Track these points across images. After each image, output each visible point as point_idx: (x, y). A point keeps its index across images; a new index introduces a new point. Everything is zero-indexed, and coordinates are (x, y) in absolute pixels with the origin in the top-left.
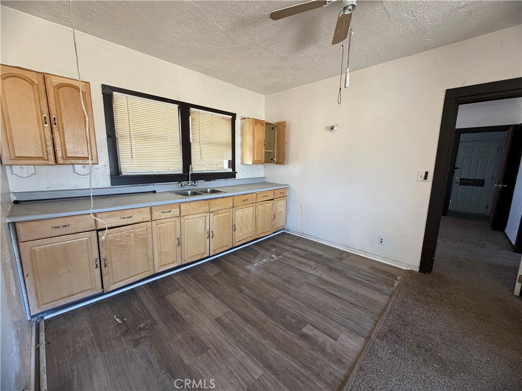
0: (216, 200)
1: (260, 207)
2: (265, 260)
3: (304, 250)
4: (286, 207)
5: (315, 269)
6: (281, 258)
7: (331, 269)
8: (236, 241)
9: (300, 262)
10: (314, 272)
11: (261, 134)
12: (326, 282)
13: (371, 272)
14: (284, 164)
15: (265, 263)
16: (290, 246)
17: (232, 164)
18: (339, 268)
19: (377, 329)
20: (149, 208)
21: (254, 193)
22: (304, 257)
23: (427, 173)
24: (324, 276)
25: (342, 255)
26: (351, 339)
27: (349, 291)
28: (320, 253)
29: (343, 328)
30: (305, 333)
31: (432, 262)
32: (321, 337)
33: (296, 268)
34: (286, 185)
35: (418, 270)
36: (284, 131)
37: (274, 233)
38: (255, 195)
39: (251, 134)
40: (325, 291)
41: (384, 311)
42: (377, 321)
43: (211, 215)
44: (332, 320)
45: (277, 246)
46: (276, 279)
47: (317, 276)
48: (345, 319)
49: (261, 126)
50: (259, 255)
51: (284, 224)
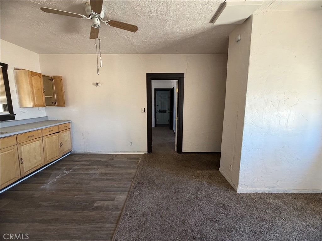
1: (46, 140)
2: (57, 177)
3: (89, 161)
4: (71, 136)
5: (97, 169)
6: (71, 171)
7: (107, 166)
9: (87, 169)
10: (97, 172)
11: (39, 84)
12: (105, 174)
13: (128, 160)
14: (65, 106)
15: (58, 179)
16: (78, 161)
17: (9, 107)
18: (112, 164)
19: (133, 185)
21: (39, 129)
22: (89, 165)
23: (144, 109)
24: (104, 172)
25: (112, 157)
26: (122, 196)
27: (118, 174)
28: (100, 159)
29: (117, 193)
30: (96, 207)
31: (151, 147)
32: (105, 203)
33: (84, 173)
34: (68, 121)
35: (147, 152)
36: (61, 83)
37: (62, 156)
38: (40, 131)
39: (29, 83)
40: (105, 179)
41: (135, 176)
42: (132, 182)
44: (111, 192)
45: (67, 165)
46: (70, 185)
47: (99, 173)
48: (117, 188)
49: (38, 78)
50: (52, 175)
51: (71, 148)
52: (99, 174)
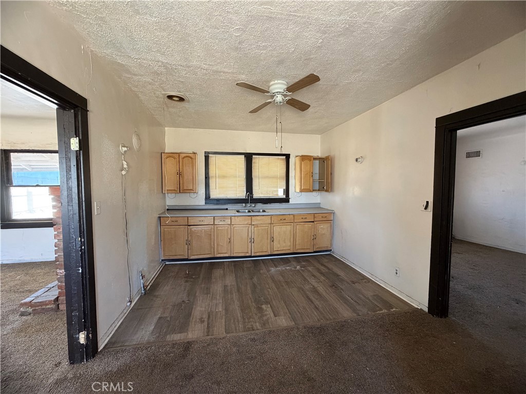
0: (257, 217)
1: (298, 226)
2: (288, 268)
3: (329, 269)
4: (331, 230)
5: (319, 282)
6: (302, 270)
8: (275, 250)
9: (313, 276)
10: (315, 284)
11: (308, 167)
12: (316, 291)
14: (330, 192)
16: (321, 264)
17: (287, 191)
18: (343, 287)
20: (213, 218)
21: (291, 214)
22: (321, 273)
23: (427, 202)
24: (319, 288)
25: (360, 280)
26: (285, 321)
28: (341, 274)
29: (289, 315)
30: (261, 307)
32: (268, 312)
33: (304, 278)
34: (332, 211)
35: (426, 310)
36: (329, 164)
39: (299, 168)
40: (306, 295)
43: (253, 227)
44: (288, 309)
45: (309, 262)
46: (282, 279)
48: (297, 312)
49: (308, 162)
51: (329, 246)
52: (312, 287)
